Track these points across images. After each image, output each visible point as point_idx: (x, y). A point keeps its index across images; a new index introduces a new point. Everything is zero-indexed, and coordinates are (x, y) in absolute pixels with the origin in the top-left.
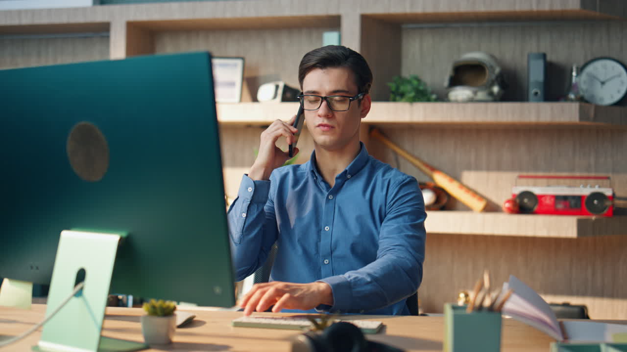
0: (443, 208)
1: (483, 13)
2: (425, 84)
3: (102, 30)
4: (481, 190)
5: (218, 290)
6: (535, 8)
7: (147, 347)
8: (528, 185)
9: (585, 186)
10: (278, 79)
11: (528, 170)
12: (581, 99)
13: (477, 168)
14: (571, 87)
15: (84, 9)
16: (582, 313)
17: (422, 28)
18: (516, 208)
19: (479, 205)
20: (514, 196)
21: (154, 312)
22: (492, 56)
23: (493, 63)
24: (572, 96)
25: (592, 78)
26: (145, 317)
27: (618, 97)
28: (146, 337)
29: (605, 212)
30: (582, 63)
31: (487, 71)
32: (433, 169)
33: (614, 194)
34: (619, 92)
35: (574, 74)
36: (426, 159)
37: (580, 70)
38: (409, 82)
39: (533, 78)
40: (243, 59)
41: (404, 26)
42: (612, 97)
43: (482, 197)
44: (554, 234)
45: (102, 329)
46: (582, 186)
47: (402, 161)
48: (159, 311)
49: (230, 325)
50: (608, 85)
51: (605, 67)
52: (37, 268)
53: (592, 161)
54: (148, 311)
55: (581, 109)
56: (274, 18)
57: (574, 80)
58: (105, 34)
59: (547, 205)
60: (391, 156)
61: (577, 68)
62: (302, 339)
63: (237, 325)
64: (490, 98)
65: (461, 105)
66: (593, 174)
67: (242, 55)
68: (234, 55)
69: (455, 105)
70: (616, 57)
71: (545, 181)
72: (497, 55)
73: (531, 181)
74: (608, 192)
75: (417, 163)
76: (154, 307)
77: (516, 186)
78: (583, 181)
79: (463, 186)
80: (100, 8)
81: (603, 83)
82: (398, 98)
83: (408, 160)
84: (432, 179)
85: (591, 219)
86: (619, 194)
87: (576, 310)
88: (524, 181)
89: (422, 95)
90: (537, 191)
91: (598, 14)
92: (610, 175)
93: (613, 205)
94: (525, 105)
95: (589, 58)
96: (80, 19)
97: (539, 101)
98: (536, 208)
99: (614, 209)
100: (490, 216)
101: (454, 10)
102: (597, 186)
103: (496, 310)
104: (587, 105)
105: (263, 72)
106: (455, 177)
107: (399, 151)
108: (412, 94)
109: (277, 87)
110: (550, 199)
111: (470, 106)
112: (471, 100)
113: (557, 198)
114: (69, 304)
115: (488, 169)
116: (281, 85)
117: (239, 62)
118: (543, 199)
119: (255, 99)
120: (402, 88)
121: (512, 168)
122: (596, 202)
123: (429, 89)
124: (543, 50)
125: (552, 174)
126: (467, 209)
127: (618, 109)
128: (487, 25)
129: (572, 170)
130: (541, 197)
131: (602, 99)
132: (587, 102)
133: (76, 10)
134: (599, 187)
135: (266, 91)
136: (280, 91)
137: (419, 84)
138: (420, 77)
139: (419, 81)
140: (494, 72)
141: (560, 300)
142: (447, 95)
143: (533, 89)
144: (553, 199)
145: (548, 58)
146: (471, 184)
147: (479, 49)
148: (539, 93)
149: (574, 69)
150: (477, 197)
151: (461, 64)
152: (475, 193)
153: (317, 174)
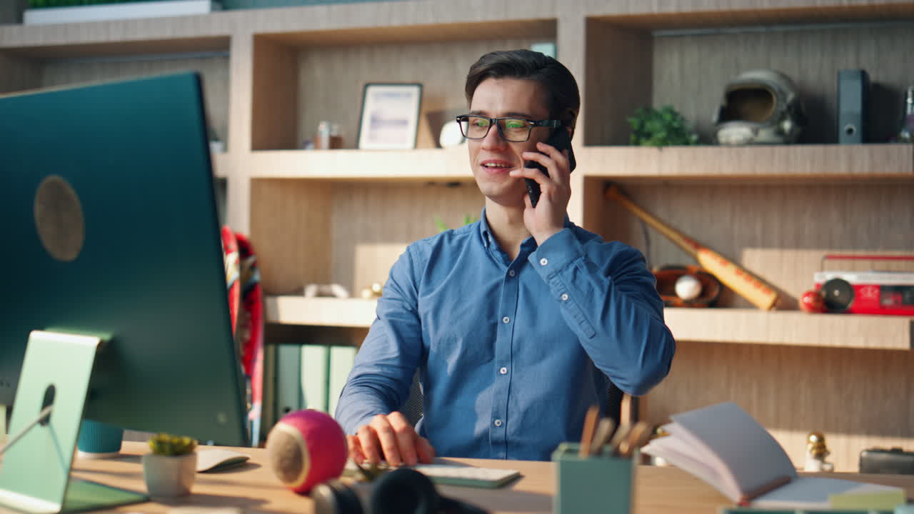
0: (714, 304)
1: (769, 11)
2: (683, 119)
3: (219, 48)
4: (771, 277)
5: (222, 418)
7: (146, 500)
8: (841, 269)
11: (841, 248)
13: (766, 244)
14: (904, 120)
15: (195, 18)
17: (681, 36)
18: (819, 305)
19: (765, 299)
20: (818, 286)
21: (163, 450)
22: (783, 76)
23: (785, 88)
24: (906, 135)
26: (149, 456)
28: (150, 486)
31: (775, 98)
32: (699, 246)
35: (910, 101)
36: (689, 232)
38: (659, 116)
39: (845, 109)
40: (420, 85)
41: (656, 34)
43: (770, 287)
44: (875, 343)
47: (652, 234)
48: (167, 449)
54: (153, 447)
56: (462, 26)
57: (909, 110)
58: (224, 53)
59: (867, 300)
60: (637, 227)
64: (778, 139)
65: (734, 150)
67: (421, 80)
68: (409, 80)
69: (724, 150)
71: (867, 263)
73: (846, 263)
75: (674, 236)
76: (161, 443)
77: (822, 269)
79: (742, 269)
82: (643, 140)
83: (663, 234)
84: (697, 261)
87: (911, 459)
88: (837, 263)
89: (677, 135)
90: (852, 278)
94: (832, 149)
96: (189, 32)
97: (853, 142)
98: (850, 305)
100: (782, 317)
101: (724, 7)
105: (451, 105)
106: (732, 258)
107: (649, 219)
108: (662, 135)
110: (872, 291)
111: (748, 150)
112: (750, 143)
113: (882, 289)
114: (31, 434)
115: (782, 246)
117: (415, 91)
118: (862, 291)
119: (438, 145)
120: (649, 126)
121: (818, 245)
123: (689, 126)
124: (863, 66)
125: (879, 253)
126: (749, 305)
128: (779, 29)
129: (910, 246)
130: (859, 287)
133: (184, 19)
135: (451, 133)
137: (674, 119)
138: (677, 109)
139: (674, 114)
140: (784, 100)
141: (889, 444)
142: (715, 135)
143: (846, 124)
144: (876, 291)
145: (873, 77)
146: (756, 268)
147: (767, 67)
148: (854, 129)
149: (910, 93)
150: (763, 287)
151: (736, 88)
152: (761, 281)
153: (490, 239)
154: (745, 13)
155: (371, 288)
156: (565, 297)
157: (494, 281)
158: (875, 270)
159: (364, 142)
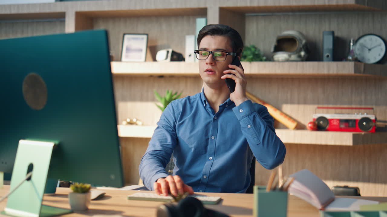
1: (296, 6)
2: (259, 50)
3: (61, 17)
4: (294, 116)
5: (113, 177)
6: (327, 3)
8: (323, 113)
9: (358, 114)
10: (169, 47)
11: (323, 104)
12: (356, 60)
13: (292, 102)
14: (350, 52)
15: (50, 4)
16: (356, 193)
17: (257, 16)
18: (315, 127)
19: (292, 125)
20: (314, 119)
21: (77, 190)
22: (301, 33)
23: (301, 38)
24: (350, 58)
25: (363, 47)
26: (71, 193)
27: (379, 58)
29: (371, 129)
30: (356, 38)
31: (297, 43)
32: (265, 103)
33: (376, 118)
34: (379, 55)
35: (352, 44)
36: (260, 97)
37: (355, 42)
38: (249, 49)
39: (326, 47)
40: (147, 35)
41: (247, 15)
42: (375, 58)
43: (294, 120)
44: (338, 143)
45: (43, 200)
46: (356, 113)
48: (79, 190)
49: (126, 199)
50: (372, 50)
51: (371, 40)
52: (6, 163)
53: (363, 97)
54: (73, 189)
55: (355, 65)
56: (165, 10)
57: (351, 48)
58: (62, 19)
59: (334, 125)
61: (353, 41)
62: (163, 207)
63: (131, 198)
64: (299, 59)
65: (281, 63)
66: (363, 106)
67: (147, 33)
68: (142, 32)
69: (277, 63)
70: (378, 34)
71: (333, 110)
72: (304, 33)
73: (325, 110)
74: (372, 117)
75: (254, 99)
76: (77, 187)
77: (316, 113)
78: (357, 110)
79: (282, 113)
80: (60, 4)
81: (370, 50)
85: (362, 134)
86: (379, 118)
87: (352, 190)
88: (321, 110)
89: (257, 57)
90: (328, 116)
91: (366, 7)
92: (374, 107)
93: (375, 126)
94: (321, 63)
95: (361, 34)
96: (47, 10)
97: (329, 61)
98: (327, 127)
99: (376, 128)
100: (299, 132)
101: (277, 4)
102: (365, 114)
103: (284, 190)
104: (359, 63)
105: (160, 43)
106: (278, 108)
108: (251, 57)
109: (168, 52)
110: (336, 122)
111: (287, 64)
112: (287, 60)
113: (340, 121)
114: (23, 185)
115: (299, 103)
116: (170, 51)
117: (145, 37)
118: (332, 122)
119: (154, 60)
120: (245, 53)
121: (313, 102)
122: (364, 123)
123: (262, 53)
124: (332, 29)
125: (338, 106)
126: (285, 127)
127: (379, 66)
128: (298, 13)
129: (351, 103)
130: (331, 120)
131: (369, 60)
132: (359, 61)
133: (44, 4)
134: (367, 114)
135: (161, 55)
136: (170, 55)
137: (256, 50)
138: (256, 46)
139: (255, 48)
140: (301, 43)
141: (342, 184)
142: (272, 57)
143: (326, 53)
144: (338, 122)
145: (336, 34)
146: (288, 113)
147: (293, 29)
148: (330, 56)
149: (352, 41)
150: (291, 120)
151: (281, 38)
152: (290, 118)
153: (207, 103)
154: (285, 7)
155: (126, 120)
156: (249, 126)
157: (208, 121)
158: (336, 113)
159: (123, 58)
